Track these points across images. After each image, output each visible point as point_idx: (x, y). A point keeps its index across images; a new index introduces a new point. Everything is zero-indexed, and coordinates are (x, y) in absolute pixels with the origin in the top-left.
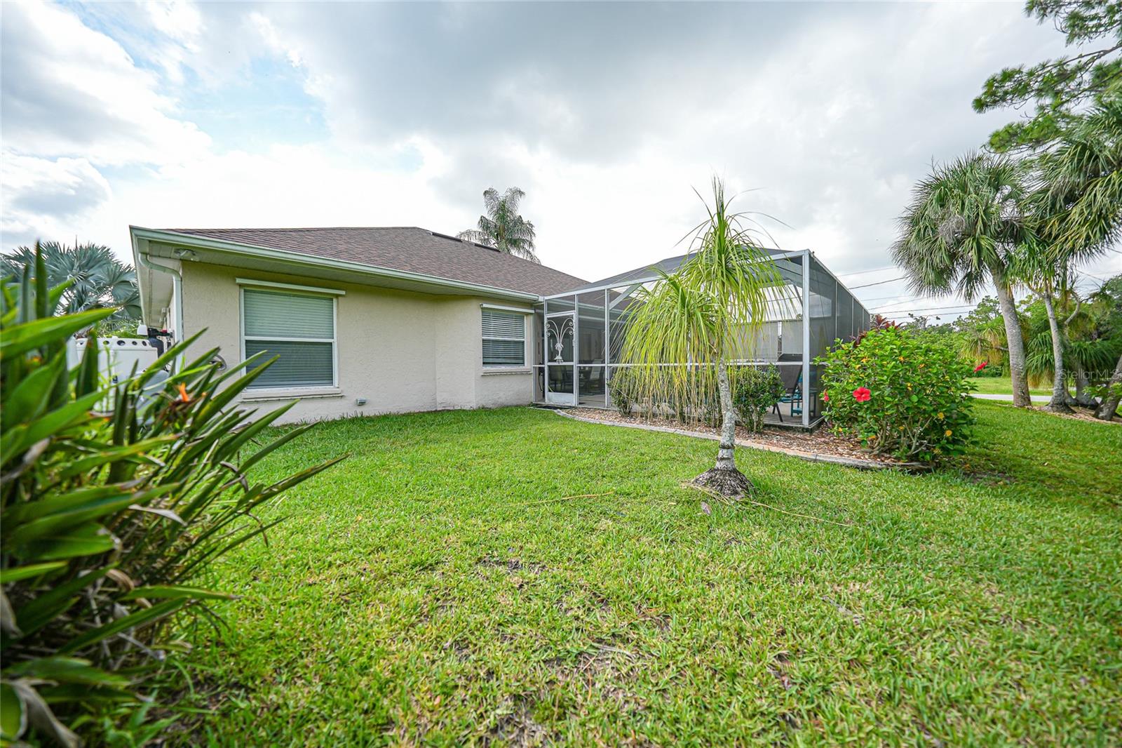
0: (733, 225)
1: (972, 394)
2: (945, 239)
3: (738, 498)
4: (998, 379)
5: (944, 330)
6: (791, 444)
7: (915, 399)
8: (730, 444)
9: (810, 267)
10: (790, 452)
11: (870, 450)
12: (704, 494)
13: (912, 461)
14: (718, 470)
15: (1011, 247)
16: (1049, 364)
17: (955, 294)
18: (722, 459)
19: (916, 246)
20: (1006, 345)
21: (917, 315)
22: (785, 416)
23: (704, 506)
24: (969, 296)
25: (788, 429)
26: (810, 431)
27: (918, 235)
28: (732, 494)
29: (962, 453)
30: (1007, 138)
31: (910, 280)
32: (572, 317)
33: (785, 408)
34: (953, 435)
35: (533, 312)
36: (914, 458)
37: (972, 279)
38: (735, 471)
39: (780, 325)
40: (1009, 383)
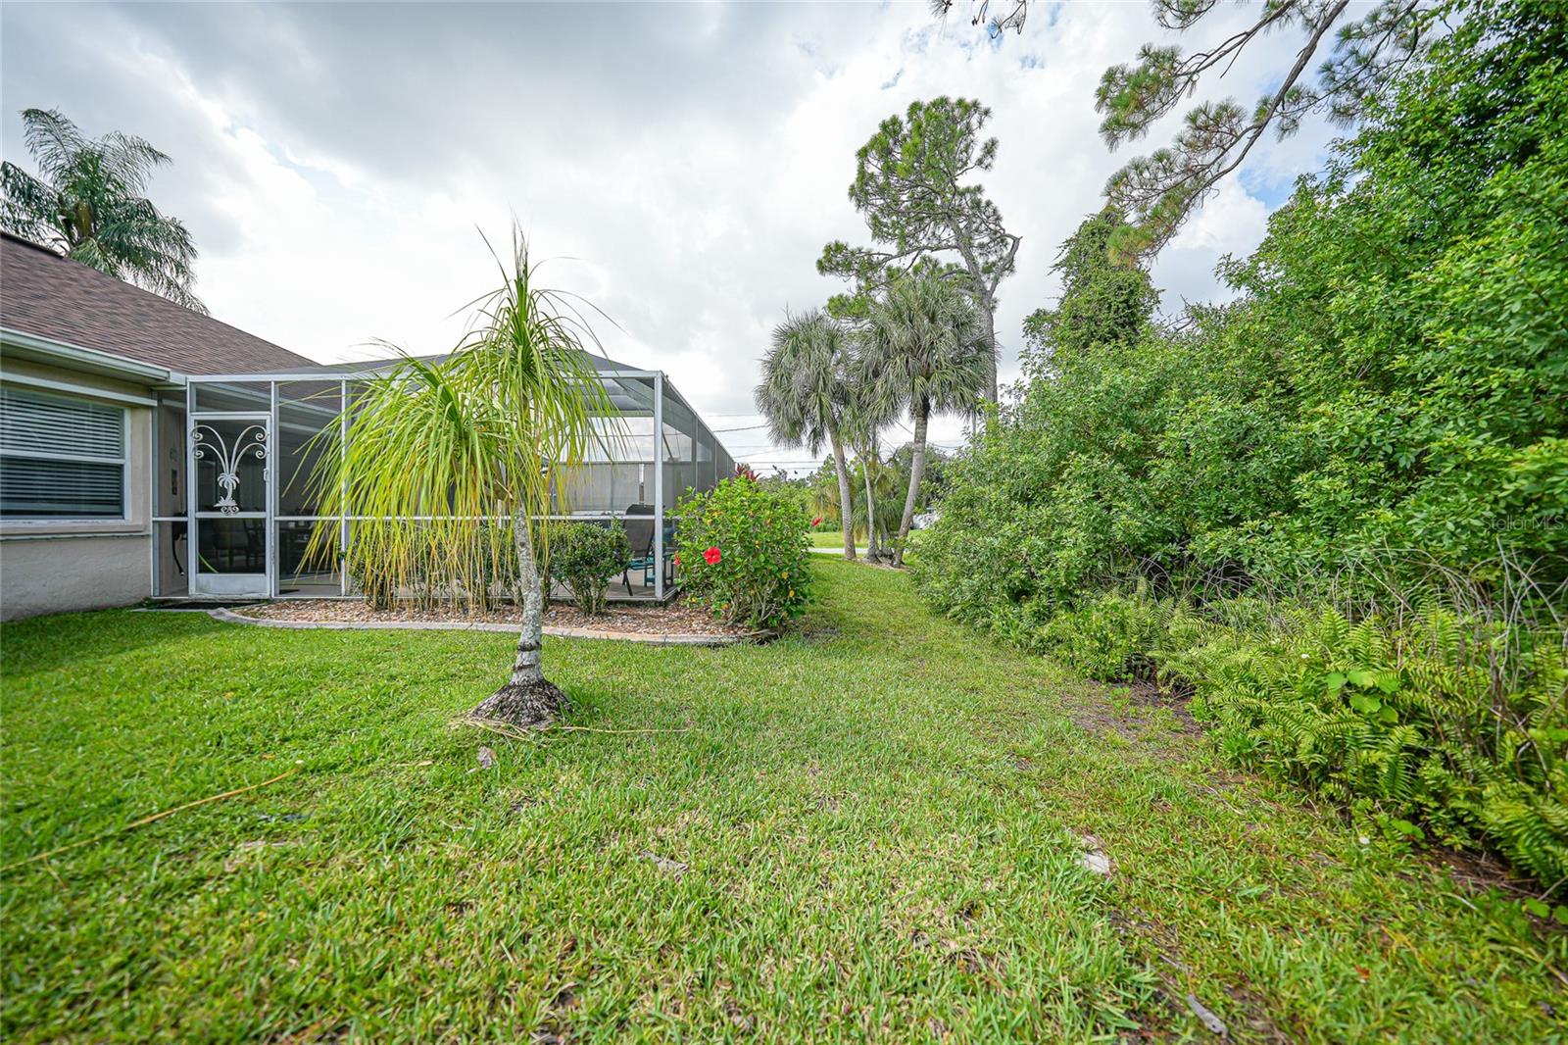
0: (541, 305)
1: (810, 550)
2: (797, 391)
3: (542, 727)
4: (836, 533)
5: (800, 484)
6: (639, 625)
7: (762, 558)
8: (534, 643)
9: (663, 394)
10: (635, 637)
11: (724, 621)
12: (485, 733)
13: (763, 628)
14: (514, 686)
15: (841, 408)
16: (865, 518)
17: (804, 449)
18: (521, 668)
19: (775, 394)
20: (839, 501)
21: (780, 467)
22: (635, 586)
23: (483, 754)
24: (815, 451)
25: (637, 604)
26: (664, 605)
27: (776, 382)
28: (532, 723)
29: (803, 613)
30: (838, 305)
31: (770, 429)
32: (263, 423)
33: (636, 577)
34: (795, 595)
35: (154, 403)
36: (764, 625)
37: (817, 434)
38: (543, 683)
39: (642, 467)
40: (841, 537)
